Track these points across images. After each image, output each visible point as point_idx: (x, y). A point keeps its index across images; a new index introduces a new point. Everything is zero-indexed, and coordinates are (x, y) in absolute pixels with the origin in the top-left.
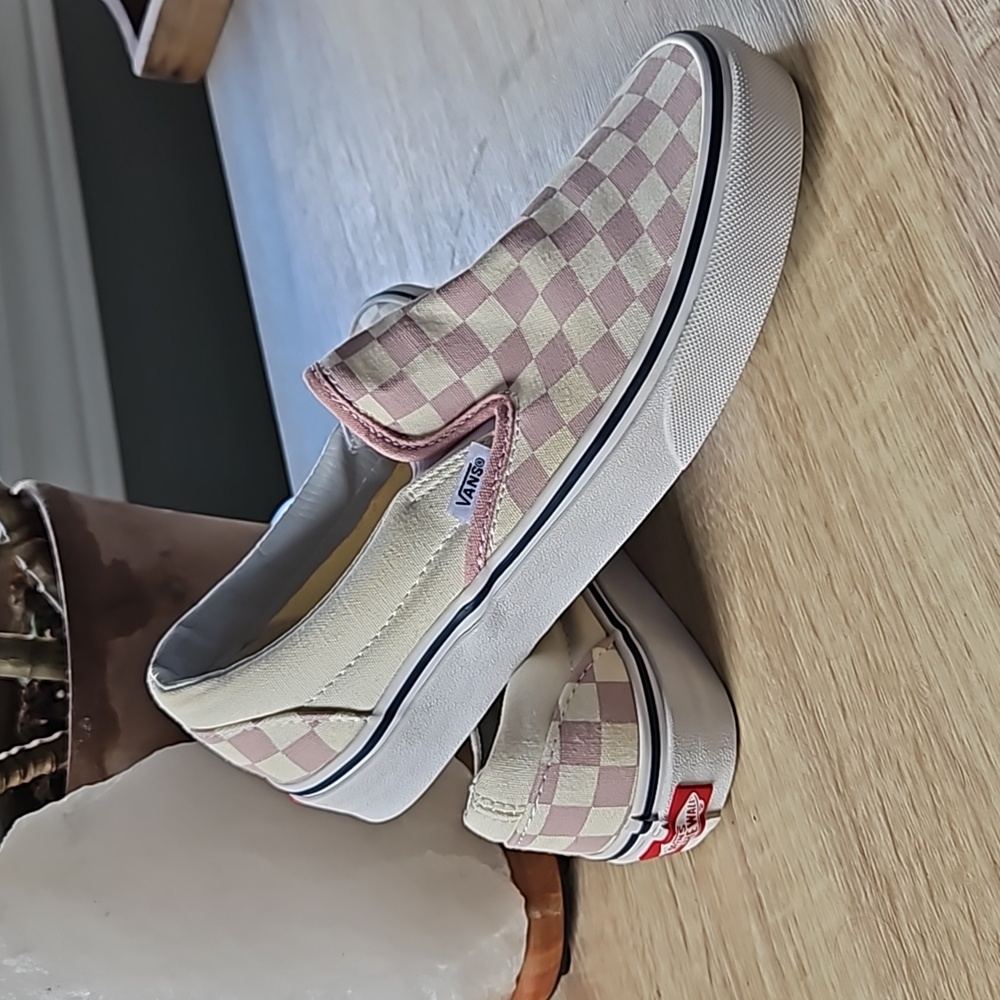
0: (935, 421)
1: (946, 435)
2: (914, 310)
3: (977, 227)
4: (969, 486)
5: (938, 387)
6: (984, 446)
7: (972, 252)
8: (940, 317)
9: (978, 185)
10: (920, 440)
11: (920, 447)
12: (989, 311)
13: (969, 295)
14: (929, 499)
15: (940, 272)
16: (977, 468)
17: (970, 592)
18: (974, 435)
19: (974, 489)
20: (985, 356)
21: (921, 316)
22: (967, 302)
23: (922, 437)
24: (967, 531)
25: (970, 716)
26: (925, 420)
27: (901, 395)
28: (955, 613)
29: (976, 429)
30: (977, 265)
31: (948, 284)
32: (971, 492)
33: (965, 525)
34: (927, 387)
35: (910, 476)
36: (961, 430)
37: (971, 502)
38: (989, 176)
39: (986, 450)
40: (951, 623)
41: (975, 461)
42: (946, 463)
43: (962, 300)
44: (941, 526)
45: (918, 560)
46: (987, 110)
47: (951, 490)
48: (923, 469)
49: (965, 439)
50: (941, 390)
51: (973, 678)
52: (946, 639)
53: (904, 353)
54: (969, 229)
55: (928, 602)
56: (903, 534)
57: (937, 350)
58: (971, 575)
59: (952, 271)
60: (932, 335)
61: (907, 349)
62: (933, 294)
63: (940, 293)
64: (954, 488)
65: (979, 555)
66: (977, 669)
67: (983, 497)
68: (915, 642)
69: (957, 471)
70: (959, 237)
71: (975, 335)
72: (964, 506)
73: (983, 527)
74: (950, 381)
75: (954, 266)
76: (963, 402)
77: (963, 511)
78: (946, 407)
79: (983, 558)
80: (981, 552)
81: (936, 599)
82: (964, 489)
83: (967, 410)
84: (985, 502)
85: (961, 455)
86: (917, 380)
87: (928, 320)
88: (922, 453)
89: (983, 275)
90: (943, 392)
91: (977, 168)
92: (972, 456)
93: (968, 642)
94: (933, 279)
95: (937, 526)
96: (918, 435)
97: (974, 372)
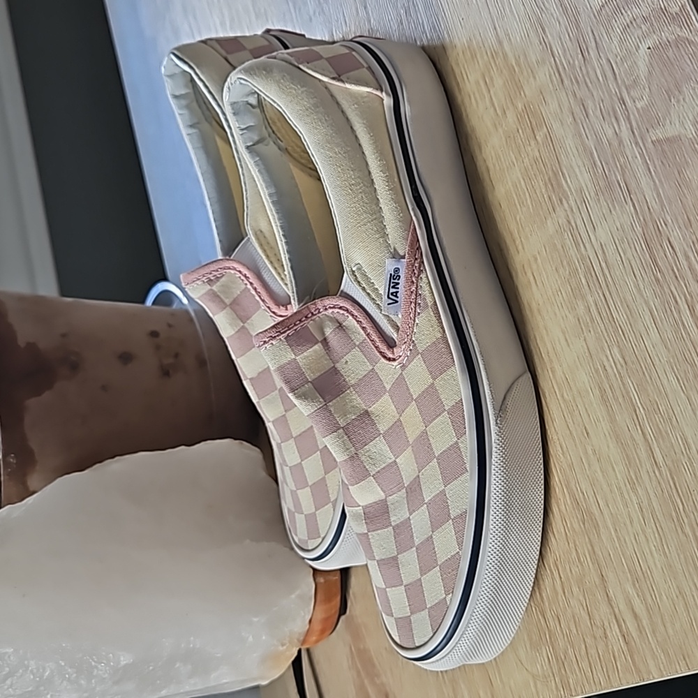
0: (567, 272)
1: (574, 282)
2: (554, 192)
3: (595, 137)
4: (588, 320)
5: (569, 249)
6: (598, 293)
7: (592, 154)
8: (571, 198)
9: (596, 107)
10: (558, 284)
11: (558, 289)
12: (602, 198)
13: (589, 186)
14: (563, 326)
15: (571, 166)
16: (593, 308)
17: (589, 393)
18: (591, 285)
19: (591, 322)
20: (599, 230)
21: (559, 197)
22: (588, 190)
23: (559, 282)
24: (586, 351)
25: (588, 476)
26: (561, 270)
27: (546, 251)
28: (579, 406)
29: (593, 281)
30: (595, 164)
31: (576, 176)
32: (590, 324)
33: (585, 347)
34: (563, 247)
35: (551, 308)
36: (583, 281)
37: (590, 331)
38: (602, 101)
39: (599, 296)
40: (577, 412)
41: (592, 303)
42: (574, 302)
43: (585, 188)
44: (571, 346)
45: (556, 367)
46: (602, 53)
47: (577, 322)
48: (559, 305)
49: (586, 287)
50: (571, 251)
51: (590, 452)
52: (574, 423)
53: (548, 221)
54: (589, 138)
55: (563, 396)
56: (547, 348)
57: (569, 222)
58: (589, 382)
59: (579, 167)
60: (566, 211)
61: (550, 219)
62: (567, 182)
63: (571, 182)
64: (579, 320)
65: (594, 368)
66: (593, 446)
67: (597, 329)
68: (555, 423)
69: (581, 309)
70: (583, 143)
71: (593, 215)
72: (585, 334)
73: (597, 350)
74: (577, 245)
75: (580, 163)
76: (585, 261)
77: (585, 337)
78: (575, 264)
79: (597, 371)
80: (596, 367)
81: (568, 395)
82: (586, 322)
83: (587, 267)
84: (598, 333)
85: (583, 298)
86: (556, 241)
87: (564, 200)
88: (559, 293)
89: (598, 172)
90: (573, 252)
91: (595, 94)
92: (591, 300)
93: (587, 427)
94: (567, 170)
95: (569, 345)
96: (557, 281)
97: (592, 240)
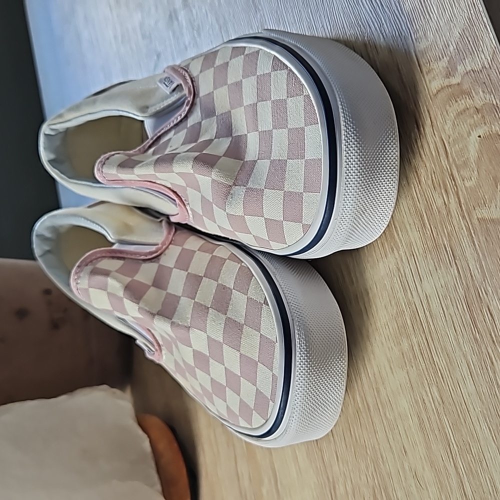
0: (395, 311)
1: (401, 322)
2: (387, 240)
3: (426, 203)
4: (411, 357)
5: (398, 292)
6: (422, 337)
7: (422, 217)
8: (401, 250)
9: (428, 176)
10: (386, 319)
11: (386, 323)
12: (429, 256)
13: (418, 243)
14: (389, 355)
15: (403, 222)
16: (416, 348)
17: (408, 418)
18: (416, 327)
19: (414, 359)
20: (425, 282)
21: (391, 246)
22: (417, 246)
23: (387, 318)
24: (408, 382)
25: (404, 488)
26: (389, 308)
27: (377, 288)
28: (399, 426)
29: (417, 325)
30: (424, 226)
31: (407, 231)
32: (412, 360)
33: (407, 378)
34: (392, 289)
35: (379, 338)
36: (409, 322)
37: (412, 367)
38: (434, 173)
39: (422, 339)
40: (397, 431)
41: (416, 343)
42: (400, 338)
43: (414, 244)
44: (395, 374)
45: (381, 388)
46: (436, 131)
47: (401, 355)
48: (386, 337)
49: (411, 329)
50: (399, 294)
51: (407, 468)
52: (394, 440)
53: (380, 264)
54: (421, 202)
55: (385, 415)
56: (374, 370)
57: (399, 270)
58: (409, 409)
59: (410, 224)
60: (396, 259)
61: (382, 262)
62: (398, 235)
63: (402, 235)
64: (403, 354)
65: (415, 399)
66: (409, 463)
67: (419, 367)
68: (377, 434)
69: (405, 345)
70: (415, 205)
71: (420, 268)
72: (408, 367)
73: (418, 384)
74: (405, 290)
75: (411, 222)
76: (411, 306)
77: (407, 370)
78: (402, 306)
79: (417, 402)
80: (416, 397)
81: (390, 414)
82: (409, 358)
83: (413, 311)
84: (420, 370)
85: (408, 337)
86: (386, 282)
87: (395, 249)
88: (387, 327)
89: (427, 234)
90: (401, 295)
91: (428, 165)
92: (415, 340)
93: (405, 446)
94: (399, 225)
95: (393, 373)
96: (385, 315)
97: (418, 290)
